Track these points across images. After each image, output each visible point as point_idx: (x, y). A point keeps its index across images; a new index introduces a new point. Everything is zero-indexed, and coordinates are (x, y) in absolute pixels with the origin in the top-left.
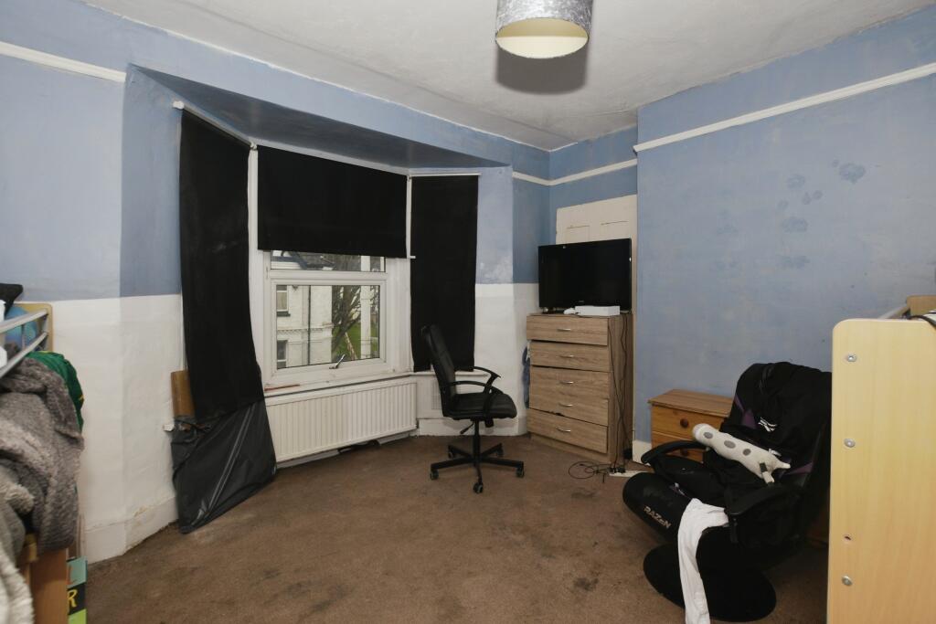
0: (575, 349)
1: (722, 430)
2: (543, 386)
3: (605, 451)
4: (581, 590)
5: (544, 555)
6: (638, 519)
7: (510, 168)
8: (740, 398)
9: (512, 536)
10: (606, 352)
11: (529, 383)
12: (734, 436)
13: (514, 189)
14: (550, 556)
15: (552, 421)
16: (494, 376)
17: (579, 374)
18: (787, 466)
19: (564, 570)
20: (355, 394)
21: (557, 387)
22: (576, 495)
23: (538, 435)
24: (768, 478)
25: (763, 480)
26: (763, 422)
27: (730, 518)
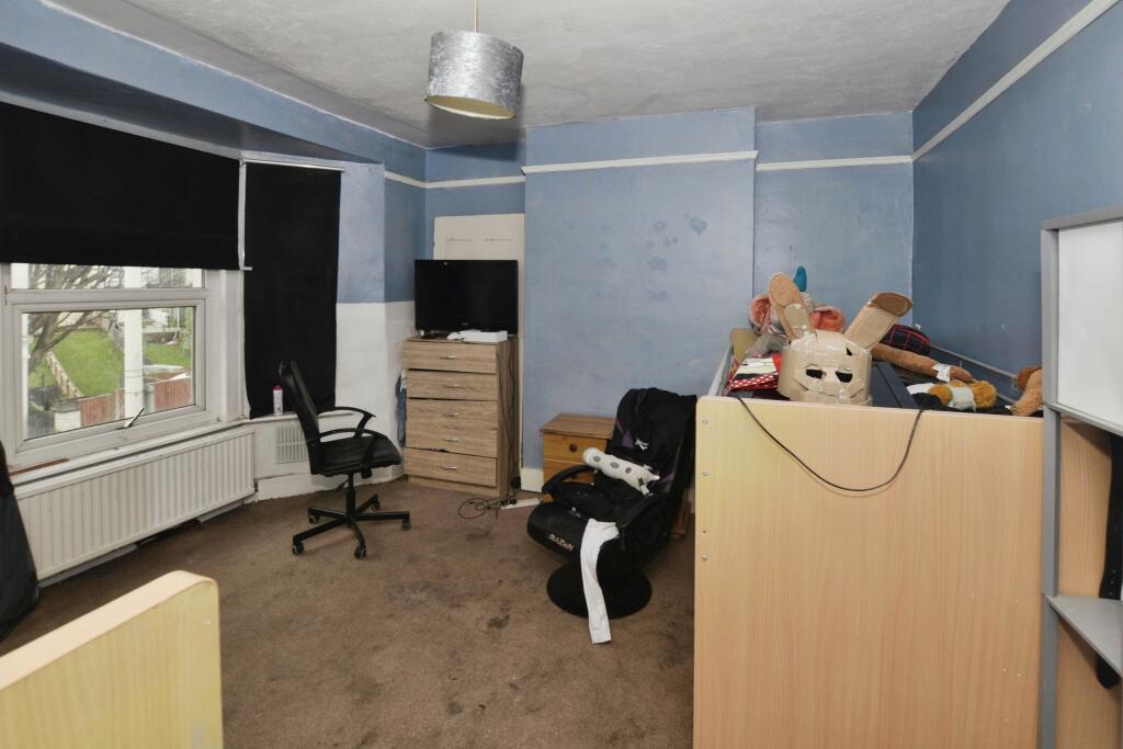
0: (459, 377)
1: (607, 452)
2: (423, 421)
3: (494, 485)
4: (495, 629)
5: (452, 607)
6: (543, 547)
7: (381, 166)
8: (621, 422)
9: (413, 596)
10: (495, 379)
11: (405, 419)
12: (618, 457)
13: (386, 192)
14: (458, 606)
15: (435, 459)
16: (367, 416)
17: (465, 405)
18: (657, 478)
19: (475, 614)
20: (164, 461)
21: (440, 420)
22: (472, 537)
23: (416, 477)
24: (645, 490)
25: (641, 493)
26: (639, 442)
27: (620, 530)
